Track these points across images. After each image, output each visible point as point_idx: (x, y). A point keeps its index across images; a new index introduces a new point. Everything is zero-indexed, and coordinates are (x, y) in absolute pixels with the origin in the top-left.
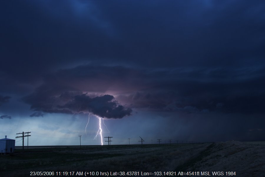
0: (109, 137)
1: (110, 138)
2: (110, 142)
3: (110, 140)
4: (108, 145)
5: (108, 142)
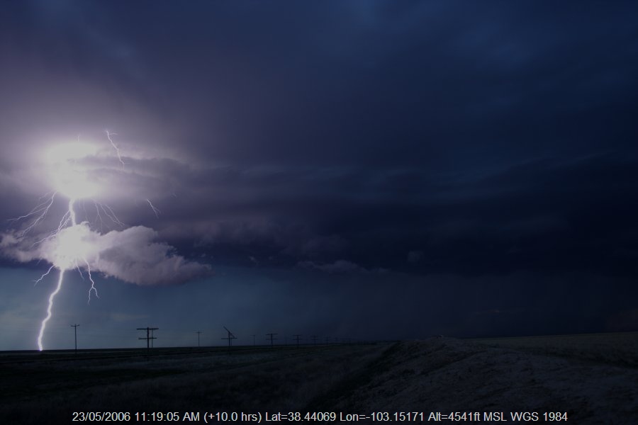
0: (148, 329)
4: (147, 347)
5: (146, 341)
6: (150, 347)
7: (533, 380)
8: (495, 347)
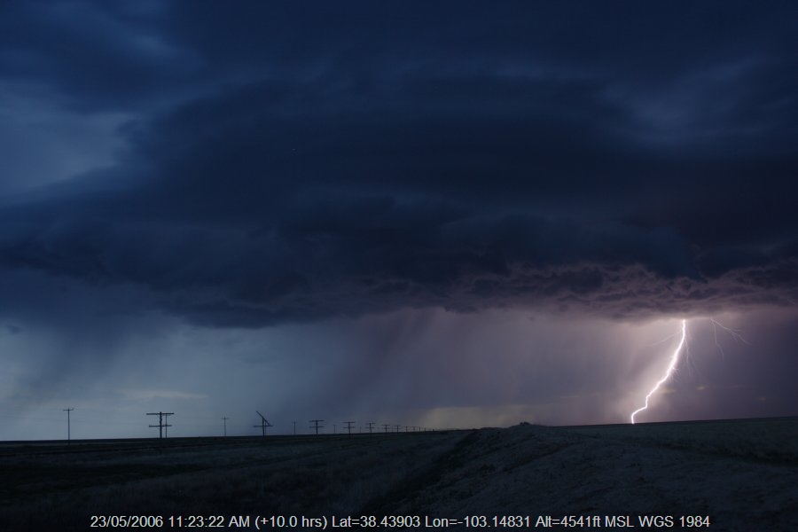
0: (161, 414)
1: (164, 417)
2: (164, 428)
3: (163, 423)
4: (159, 437)
5: (158, 429)
6: (164, 436)
7: (642, 479)
8: (595, 437)
